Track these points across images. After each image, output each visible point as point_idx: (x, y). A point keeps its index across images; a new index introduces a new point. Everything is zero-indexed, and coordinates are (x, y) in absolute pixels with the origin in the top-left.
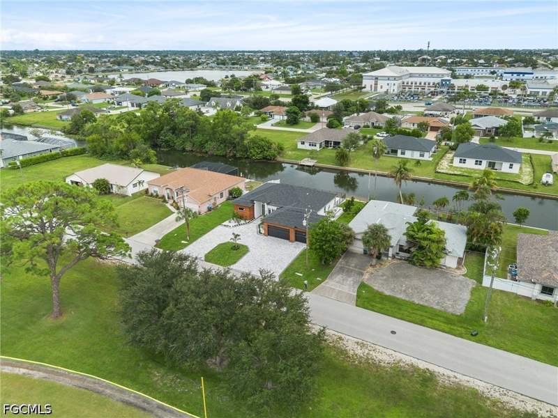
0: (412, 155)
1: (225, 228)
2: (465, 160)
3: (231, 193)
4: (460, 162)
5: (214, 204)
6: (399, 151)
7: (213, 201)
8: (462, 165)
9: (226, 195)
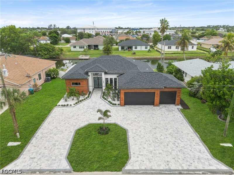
0: (141, 48)
1: (64, 108)
2: (171, 47)
3: (48, 75)
4: (168, 48)
5: (35, 85)
6: (134, 47)
7: (32, 83)
8: (169, 50)
9: (43, 77)
